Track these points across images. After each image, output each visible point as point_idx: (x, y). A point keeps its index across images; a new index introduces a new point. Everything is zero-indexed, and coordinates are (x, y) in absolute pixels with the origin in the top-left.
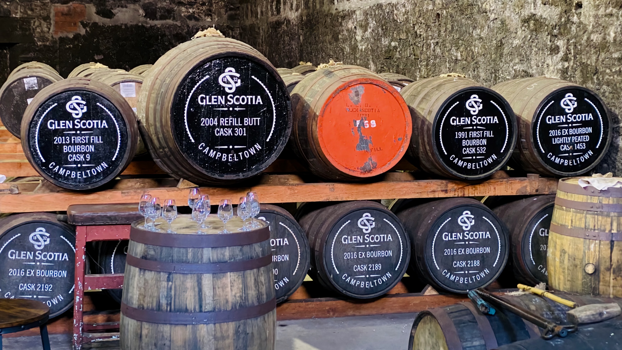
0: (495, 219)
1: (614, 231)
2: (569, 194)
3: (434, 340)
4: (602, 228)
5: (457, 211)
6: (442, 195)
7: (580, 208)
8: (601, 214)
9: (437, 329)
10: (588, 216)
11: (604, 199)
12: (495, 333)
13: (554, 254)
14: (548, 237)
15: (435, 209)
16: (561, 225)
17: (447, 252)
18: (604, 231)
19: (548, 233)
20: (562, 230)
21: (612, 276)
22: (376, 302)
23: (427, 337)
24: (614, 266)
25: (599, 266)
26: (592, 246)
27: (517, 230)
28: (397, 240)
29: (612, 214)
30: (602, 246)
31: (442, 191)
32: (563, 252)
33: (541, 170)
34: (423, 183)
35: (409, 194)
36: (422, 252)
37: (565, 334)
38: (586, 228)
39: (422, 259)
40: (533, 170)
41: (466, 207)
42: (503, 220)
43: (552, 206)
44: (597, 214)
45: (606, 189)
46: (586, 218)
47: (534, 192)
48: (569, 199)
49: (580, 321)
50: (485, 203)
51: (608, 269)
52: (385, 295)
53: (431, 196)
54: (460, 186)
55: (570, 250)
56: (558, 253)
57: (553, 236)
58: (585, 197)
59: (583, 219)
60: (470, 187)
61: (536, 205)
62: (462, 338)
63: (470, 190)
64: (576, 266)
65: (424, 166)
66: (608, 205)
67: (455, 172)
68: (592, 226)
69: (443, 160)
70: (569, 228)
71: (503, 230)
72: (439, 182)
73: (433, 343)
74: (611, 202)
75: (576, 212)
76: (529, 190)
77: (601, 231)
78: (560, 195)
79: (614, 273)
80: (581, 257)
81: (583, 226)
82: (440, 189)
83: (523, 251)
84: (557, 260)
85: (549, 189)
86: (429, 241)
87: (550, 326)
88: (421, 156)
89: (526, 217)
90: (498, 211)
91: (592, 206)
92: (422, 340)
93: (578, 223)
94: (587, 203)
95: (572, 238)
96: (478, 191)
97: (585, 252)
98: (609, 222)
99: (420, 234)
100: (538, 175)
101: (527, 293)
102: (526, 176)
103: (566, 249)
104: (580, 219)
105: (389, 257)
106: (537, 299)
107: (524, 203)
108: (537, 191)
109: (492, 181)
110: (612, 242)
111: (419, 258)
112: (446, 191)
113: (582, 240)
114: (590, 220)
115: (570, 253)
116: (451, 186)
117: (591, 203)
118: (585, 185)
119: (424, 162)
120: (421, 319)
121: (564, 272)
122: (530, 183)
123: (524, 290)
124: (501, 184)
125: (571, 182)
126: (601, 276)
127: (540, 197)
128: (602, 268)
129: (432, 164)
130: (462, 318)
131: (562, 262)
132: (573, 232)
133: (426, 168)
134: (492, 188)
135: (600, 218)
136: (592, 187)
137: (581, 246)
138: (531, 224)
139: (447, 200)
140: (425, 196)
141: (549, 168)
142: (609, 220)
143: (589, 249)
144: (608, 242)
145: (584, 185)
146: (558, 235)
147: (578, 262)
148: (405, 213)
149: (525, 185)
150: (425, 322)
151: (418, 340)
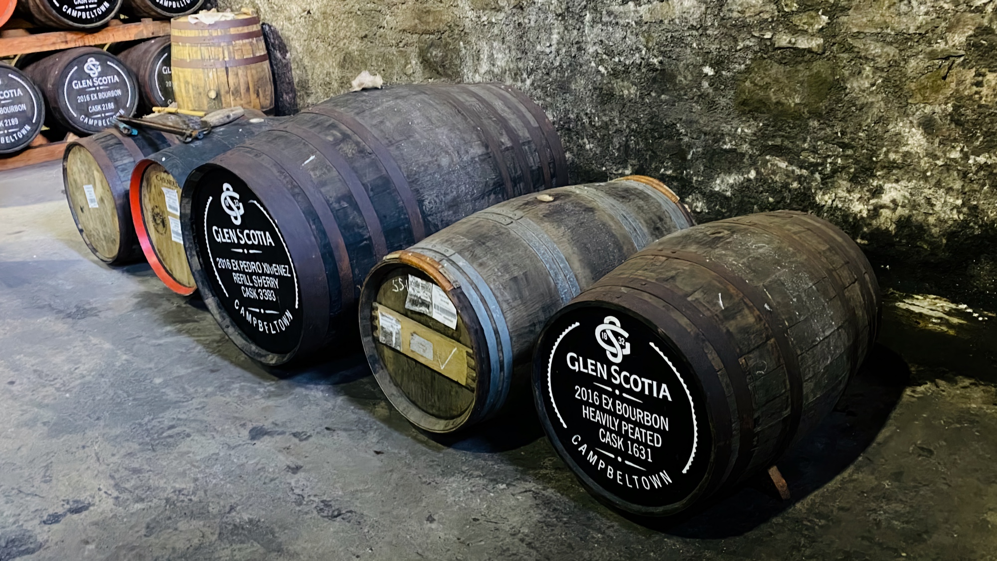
0: (120, 63)
1: (227, 59)
2: (183, 31)
3: (87, 166)
4: (217, 57)
5: (80, 60)
6: (63, 46)
7: (195, 42)
8: (213, 45)
9: (87, 156)
10: (202, 48)
11: (213, 31)
12: (141, 150)
13: (179, 86)
14: (171, 74)
15: (60, 61)
16: (181, 60)
17: (81, 99)
18: (219, 59)
19: (170, 70)
20: (182, 64)
21: (232, 98)
22: (20, 156)
23: (79, 165)
24: (232, 89)
25: (219, 90)
26: (211, 74)
27: (142, 72)
28: (27, 94)
29: (222, 44)
30: (219, 73)
31: (62, 42)
32: (187, 83)
33: (153, 13)
34: (41, 36)
35: (29, 48)
36: (56, 102)
37: (202, 136)
38: (203, 59)
39: (58, 109)
40: (145, 14)
41: (90, 55)
42: (128, 63)
43: (170, 46)
44: (210, 46)
45: (213, 23)
46: (201, 50)
47: (151, 36)
48: (183, 35)
49: (212, 125)
50: (108, 50)
51: (228, 92)
52: (28, 147)
53: (52, 48)
54: (79, 36)
55: (192, 81)
56: (183, 85)
57: (175, 71)
58: (197, 32)
59: (199, 52)
60: (89, 36)
61: (154, 47)
62: (112, 159)
63: (90, 39)
64: (200, 94)
65: (37, 19)
66: (218, 37)
67: (71, 23)
68: (207, 57)
69: (57, 12)
70: (188, 61)
71: (129, 73)
72: (57, 33)
73: (85, 169)
74: (220, 34)
75: (192, 46)
76: (146, 34)
77: (215, 60)
78: (175, 33)
79: (233, 94)
80: (203, 85)
81: (199, 58)
82: (59, 41)
83: (151, 89)
84: (183, 90)
85: (164, 31)
86: (60, 91)
87: (188, 132)
88: (33, 10)
89: (148, 59)
90: (121, 56)
91: (204, 38)
92: (75, 169)
93: (195, 56)
94: (199, 37)
95: (192, 70)
96: (98, 39)
97: (205, 80)
98: (221, 52)
99: (49, 86)
100: (151, 19)
101: (162, 113)
102: (140, 21)
103: (189, 80)
104: (196, 52)
105: (24, 111)
106: (173, 117)
107: (143, 46)
108: (153, 34)
109: (109, 28)
110: (227, 68)
111: (54, 108)
112: (66, 42)
113: (201, 70)
114: (205, 52)
115: (193, 83)
116: (70, 36)
117: (203, 37)
118: (196, 21)
119: (37, 16)
120: (70, 150)
121: (191, 101)
122: (146, 27)
123: (159, 112)
124: (118, 31)
125: (182, 20)
126: (223, 99)
127: (157, 39)
128: (222, 92)
129: (46, 17)
130: (109, 142)
131: (187, 92)
132: (193, 64)
133: (40, 21)
134: (111, 35)
135: (213, 48)
136: (201, 23)
137: (201, 75)
138: (154, 64)
139: (69, 51)
140: (46, 49)
141: (159, 10)
142: (221, 49)
143: (208, 77)
144: (224, 69)
145: (194, 21)
146: (180, 69)
147: (201, 90)
148: (30, 68)
149: (141, 29)
150: (74, 153)
151: (72, 170)
